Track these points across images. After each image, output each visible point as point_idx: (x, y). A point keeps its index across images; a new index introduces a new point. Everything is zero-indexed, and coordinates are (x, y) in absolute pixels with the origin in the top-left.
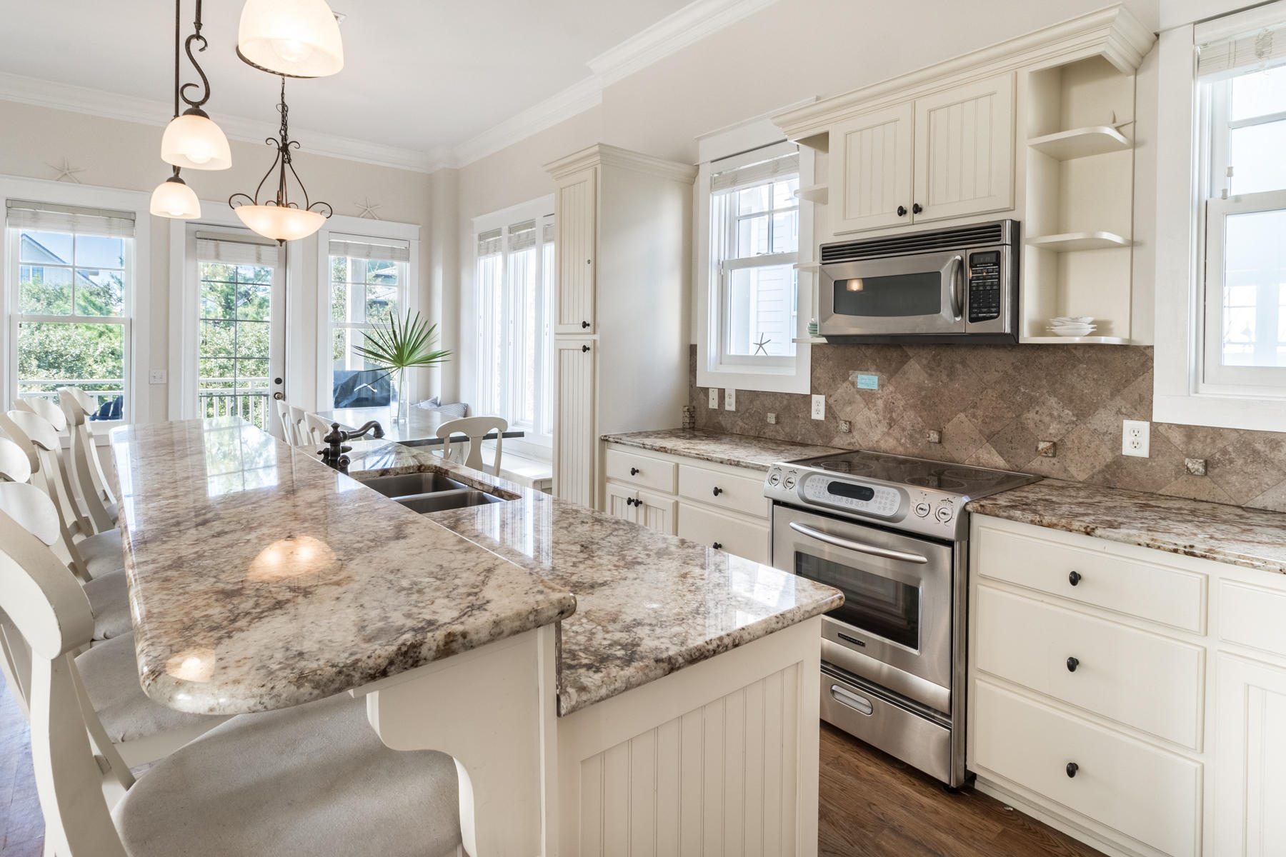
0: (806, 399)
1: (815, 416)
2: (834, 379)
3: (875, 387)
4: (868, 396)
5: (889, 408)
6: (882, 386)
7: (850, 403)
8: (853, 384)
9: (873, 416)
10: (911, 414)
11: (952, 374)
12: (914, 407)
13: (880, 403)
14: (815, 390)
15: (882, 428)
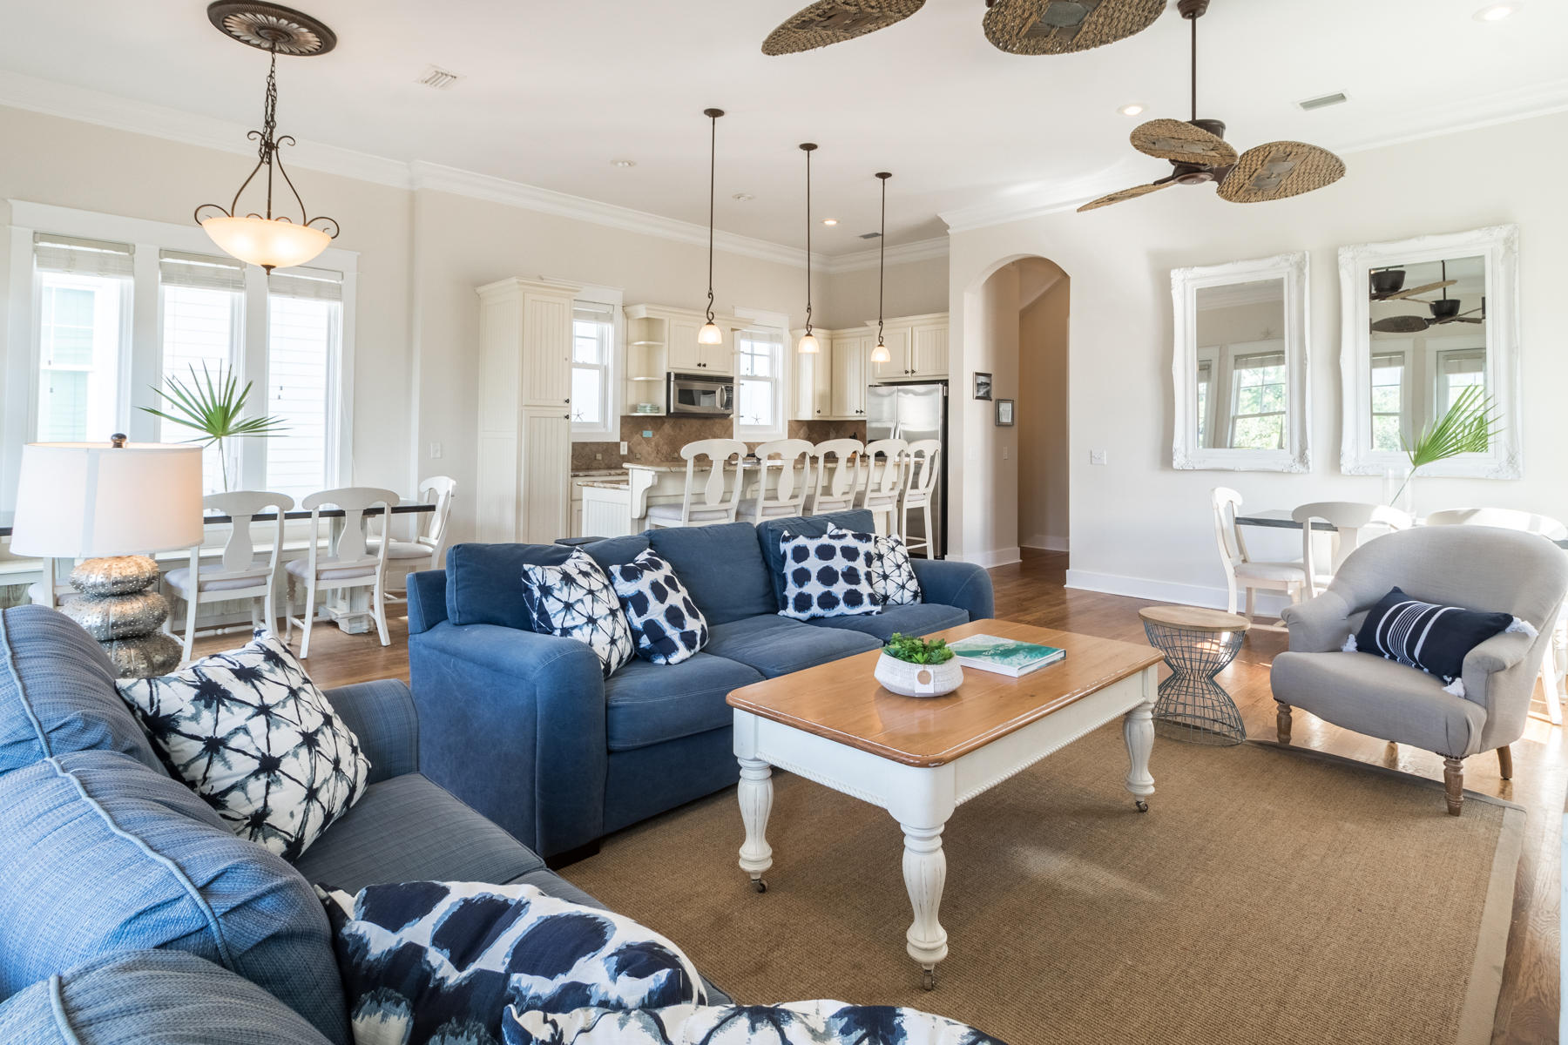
0: (617, 445)
1: (622, 453)
2: (632, 433)
3: (651, 436)
4: (648, 440)
5: (657, 445)
6: (654, 435)
7: (639, 444)
8: (642, 435)
9: (649, 449)
10: (665, 447)
11: (681, 429)
12: (667, 444)
13: (653, 443)
14: (622, 440)
15: (654, 455)
